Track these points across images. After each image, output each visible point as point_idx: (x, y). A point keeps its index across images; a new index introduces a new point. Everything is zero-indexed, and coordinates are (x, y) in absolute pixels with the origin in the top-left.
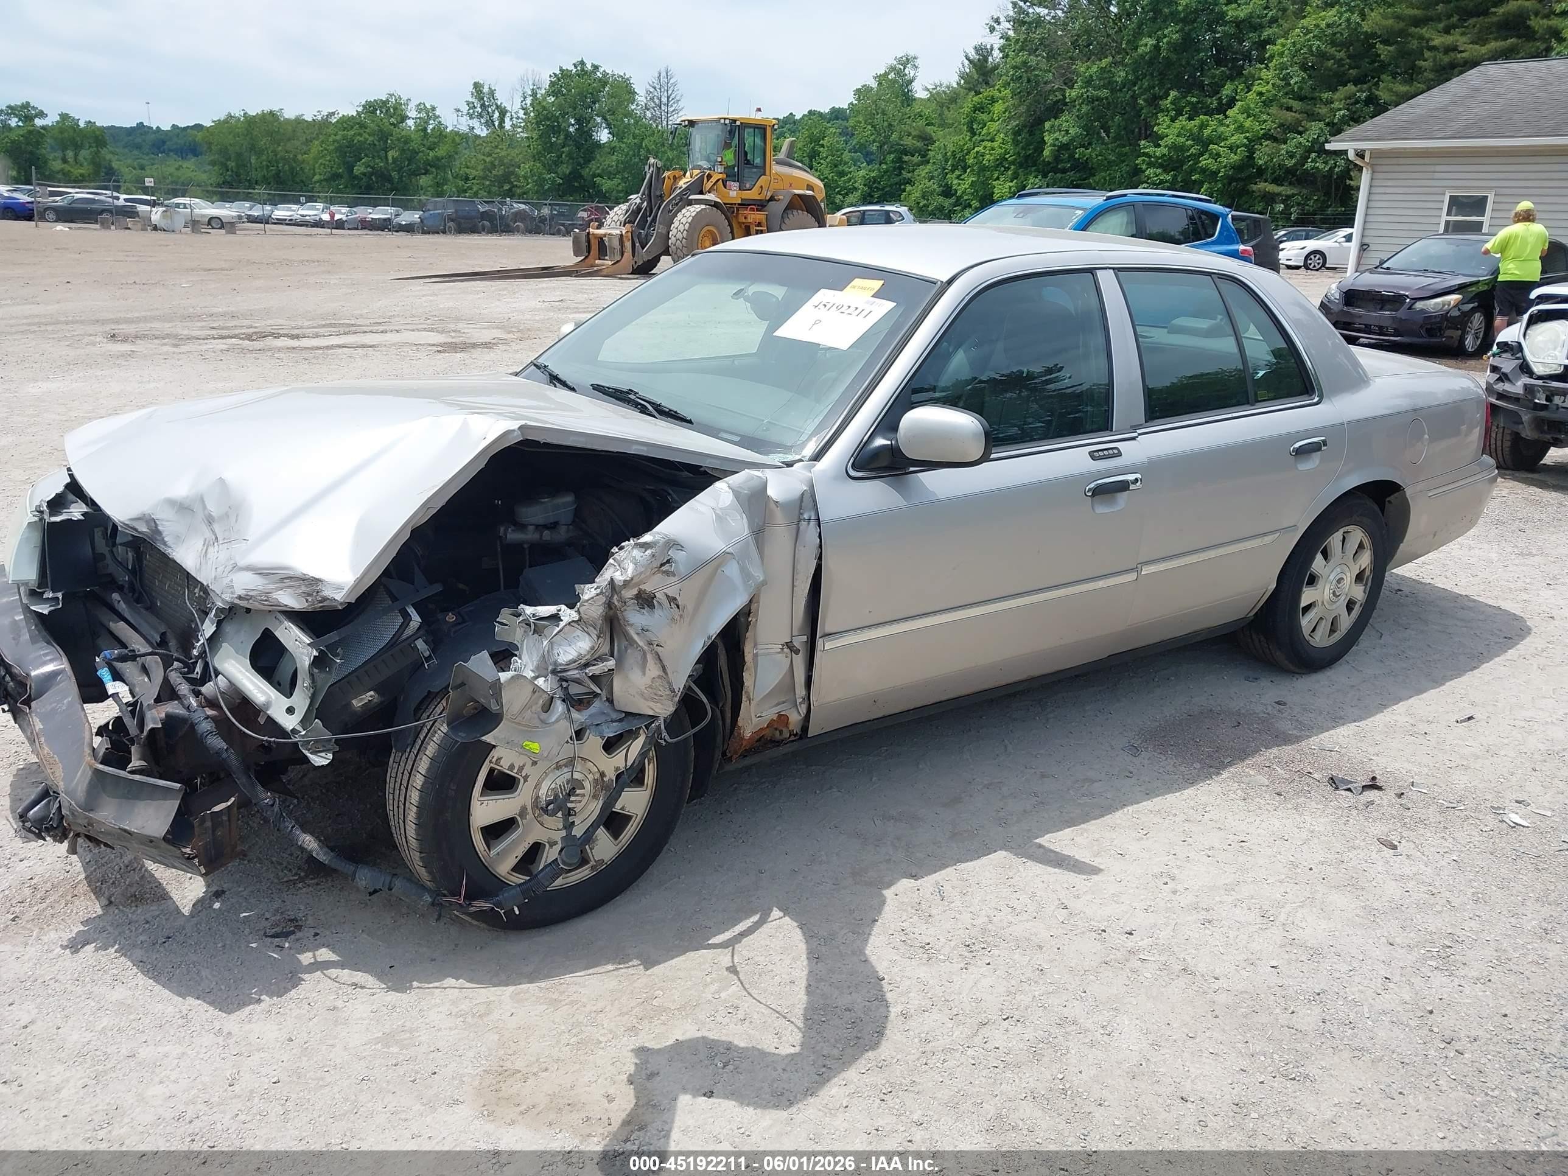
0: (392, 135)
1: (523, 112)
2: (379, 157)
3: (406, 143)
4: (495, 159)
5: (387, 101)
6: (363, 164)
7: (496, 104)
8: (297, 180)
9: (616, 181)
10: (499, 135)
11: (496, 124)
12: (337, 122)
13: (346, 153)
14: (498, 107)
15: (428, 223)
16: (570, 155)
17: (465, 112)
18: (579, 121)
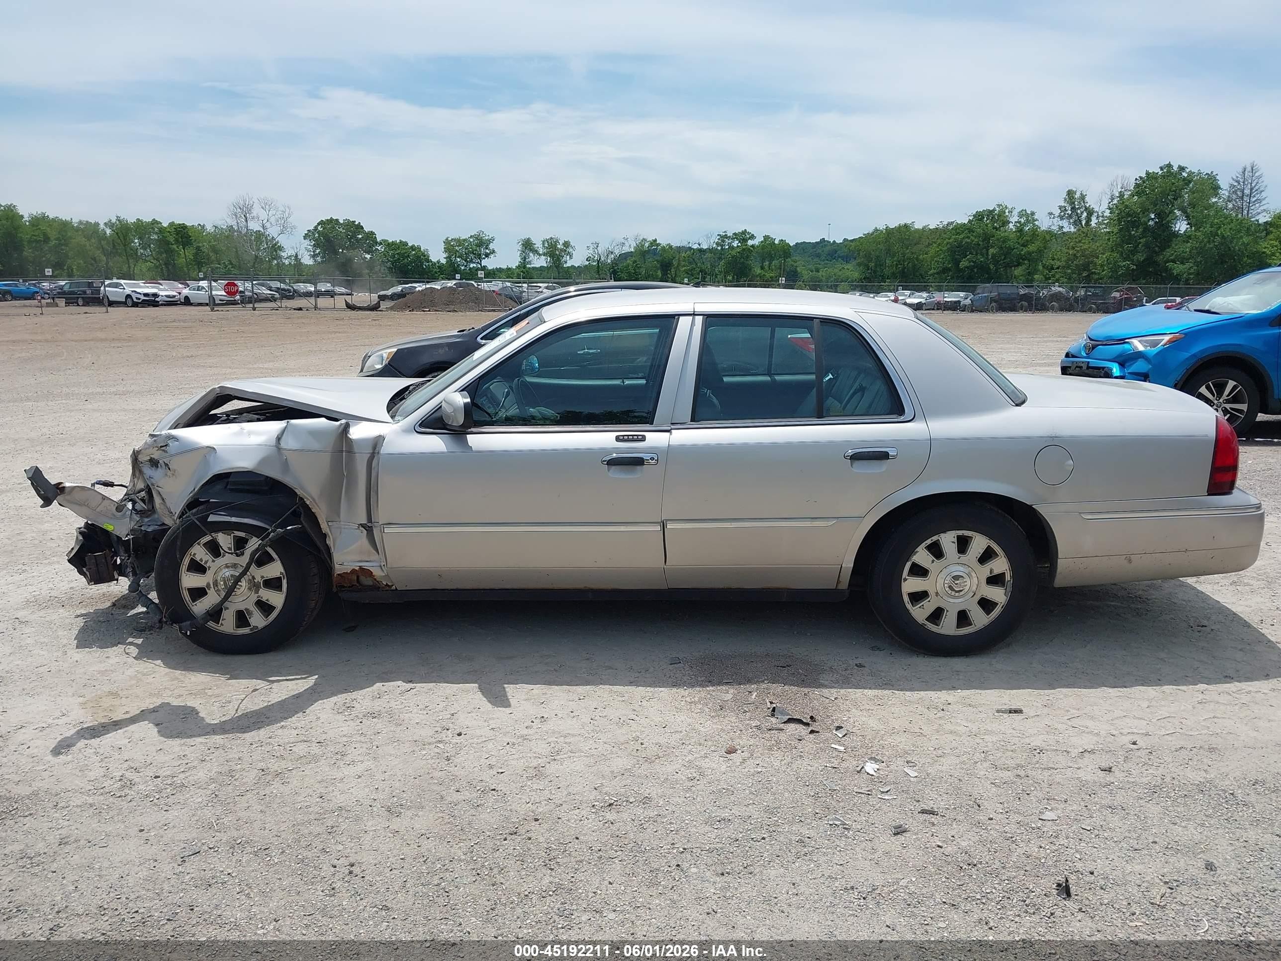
0: (994, 236)
1: (1109, 211)
2: (982, 255)
3: (1004, 242)
4: (1078, 251)
5: (994, 210)
6: (968, 259)
7: (1085, 206)
8: (918, 274)
9: (1187, 265)
10: (1085, 232)
11: (1084, 222)
12: (952, 229)
13: (955, 252)
14: (1086, 209)
15: (976, 304)
16: (1147, 246)
17: (1057, 214)
18: (1158, 215)
